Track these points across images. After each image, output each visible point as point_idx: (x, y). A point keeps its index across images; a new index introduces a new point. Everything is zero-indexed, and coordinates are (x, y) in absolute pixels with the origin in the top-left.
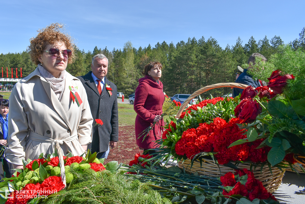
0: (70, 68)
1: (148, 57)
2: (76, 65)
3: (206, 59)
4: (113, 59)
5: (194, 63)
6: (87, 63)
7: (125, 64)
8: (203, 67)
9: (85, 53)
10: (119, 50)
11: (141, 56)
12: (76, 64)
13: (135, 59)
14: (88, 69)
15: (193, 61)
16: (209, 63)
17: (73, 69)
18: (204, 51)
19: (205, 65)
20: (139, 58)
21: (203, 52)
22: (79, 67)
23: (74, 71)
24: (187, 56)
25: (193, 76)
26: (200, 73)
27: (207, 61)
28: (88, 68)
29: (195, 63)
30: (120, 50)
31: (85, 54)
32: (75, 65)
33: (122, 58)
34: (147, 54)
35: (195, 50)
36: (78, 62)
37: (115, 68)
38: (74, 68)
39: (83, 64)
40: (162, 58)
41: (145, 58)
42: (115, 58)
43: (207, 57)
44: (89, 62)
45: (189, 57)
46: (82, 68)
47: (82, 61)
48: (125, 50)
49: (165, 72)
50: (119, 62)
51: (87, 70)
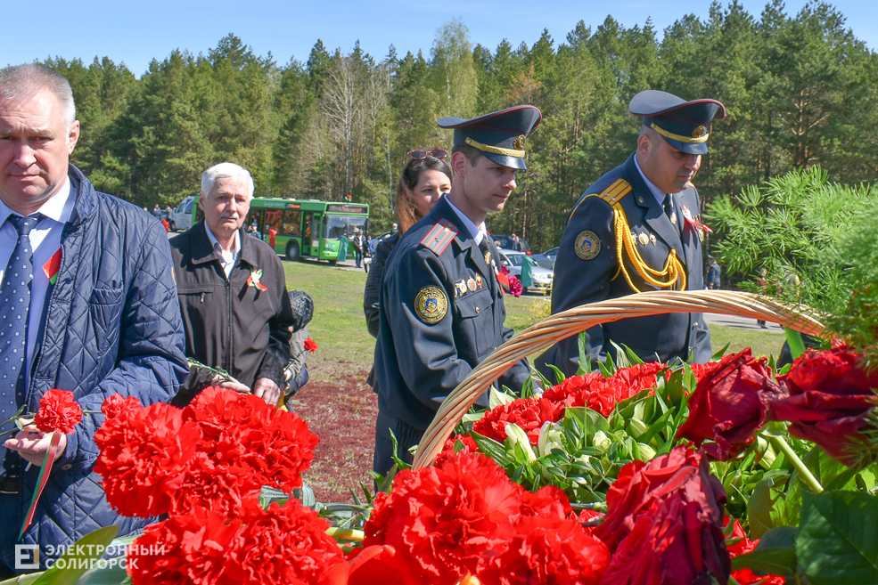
0: (213, 128)
1: (535, 86)
2: (237, 115)
3: (793, 92)
4: (388, 95)
5: (738, 111)
6: (283, 108)
7: (438, 111)
8: (780, 129)
9: (278, 66)
10: (415, 56)
11: (505, 82)
12: (241, 113)
13: (483, 90)
14: (287, 132)
15: (734, 100)
16: (808, 113)
17: (225, 133)
18: (785, 56)
19: (788, 118)
20: (498, 88)
21: (780, 63)
22: (251, 123)
23: (228, 140)
24: (706, 81)
25: (737, 165)
26: (764, 155)
27: (799, 99)
28: (286, 128)
29: (744, 109)
30: (420, 55)
31: (277, 70)
32: (233, 116)
33: (428, 87)
34: (532, 72)
35: (743, 53)
36: (244, 105)
37: (395, 128)
38: (233, 129)
39: (267, 113)
40: (596, 87)
41: (524, 90)
42: (398, 88)
43: (799, 83)
44: (293, 106)
45: (714, 84)
46: (262, 127)
47: (263, 100)
48: (439, 54)
49: (611, 146)
50: (413, 104)
51: (283, 138)
